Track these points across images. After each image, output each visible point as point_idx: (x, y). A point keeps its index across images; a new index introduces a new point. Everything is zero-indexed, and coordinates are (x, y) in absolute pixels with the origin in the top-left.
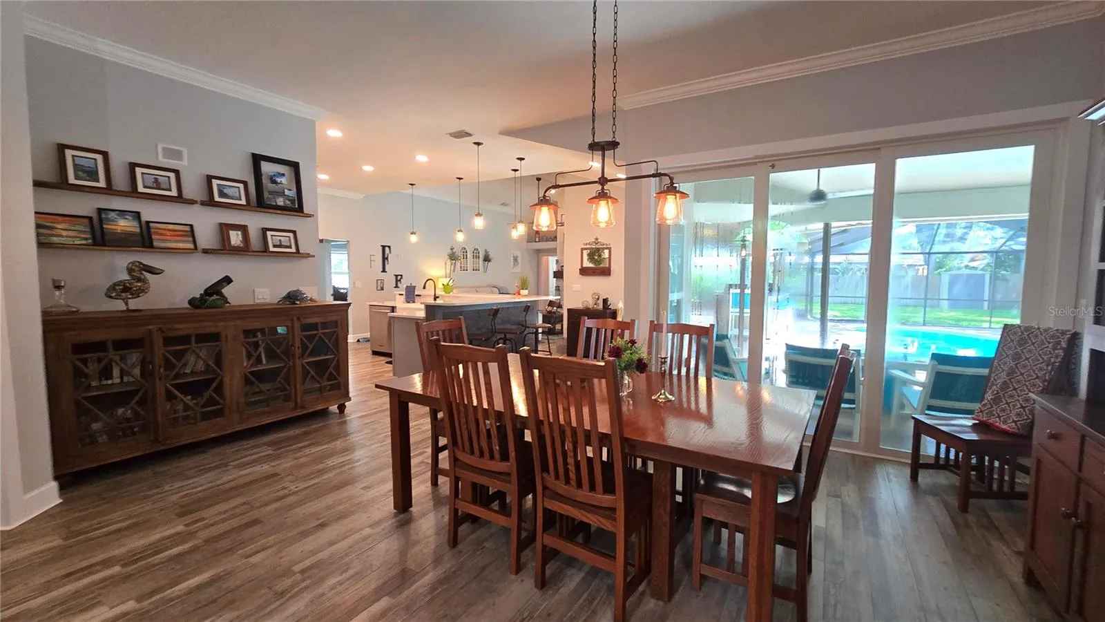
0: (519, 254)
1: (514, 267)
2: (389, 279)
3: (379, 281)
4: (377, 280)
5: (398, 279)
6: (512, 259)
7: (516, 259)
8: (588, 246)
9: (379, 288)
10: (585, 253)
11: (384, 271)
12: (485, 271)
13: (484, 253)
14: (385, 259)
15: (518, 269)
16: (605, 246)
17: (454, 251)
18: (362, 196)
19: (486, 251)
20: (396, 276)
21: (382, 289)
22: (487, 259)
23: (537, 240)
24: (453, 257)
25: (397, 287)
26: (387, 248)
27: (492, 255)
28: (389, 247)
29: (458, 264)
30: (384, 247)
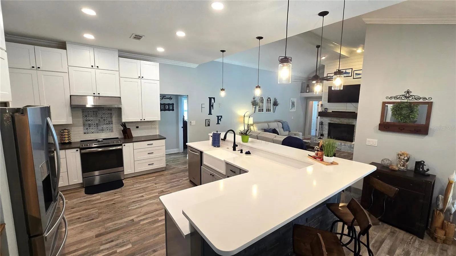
0: (295, 100)
1: (292, 108)
2: (213, 119)
3: (207, 121)
4: (206, 120)
5: (219, 118)
6: (291, 103)
7: (293, 104)
8: (393, 100)
9: (207, 124)
10: (390, 106)
11: (210, 113)
12: (274, 112)
13: (274, 100)
14: (211, 106)
15: (294, 110)
16: (421, 100)
17: (255, 99)
18: (197, 65)
19: (275, 99)
20: (218, 117)
21: (209, 125)
22: (275, 104)
23: (308, 91)
24: (254, 103)
25: (218, 123)
26: (212, 99)
27: (279, 101)
28: (214, 98)
29: (257, 108)
30: (210, 99)
